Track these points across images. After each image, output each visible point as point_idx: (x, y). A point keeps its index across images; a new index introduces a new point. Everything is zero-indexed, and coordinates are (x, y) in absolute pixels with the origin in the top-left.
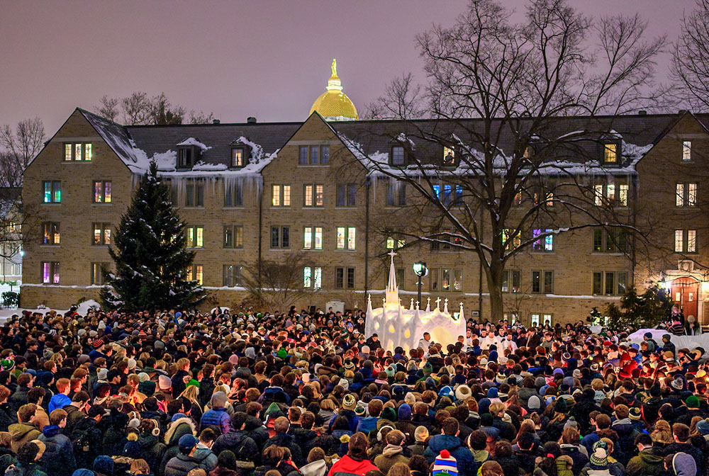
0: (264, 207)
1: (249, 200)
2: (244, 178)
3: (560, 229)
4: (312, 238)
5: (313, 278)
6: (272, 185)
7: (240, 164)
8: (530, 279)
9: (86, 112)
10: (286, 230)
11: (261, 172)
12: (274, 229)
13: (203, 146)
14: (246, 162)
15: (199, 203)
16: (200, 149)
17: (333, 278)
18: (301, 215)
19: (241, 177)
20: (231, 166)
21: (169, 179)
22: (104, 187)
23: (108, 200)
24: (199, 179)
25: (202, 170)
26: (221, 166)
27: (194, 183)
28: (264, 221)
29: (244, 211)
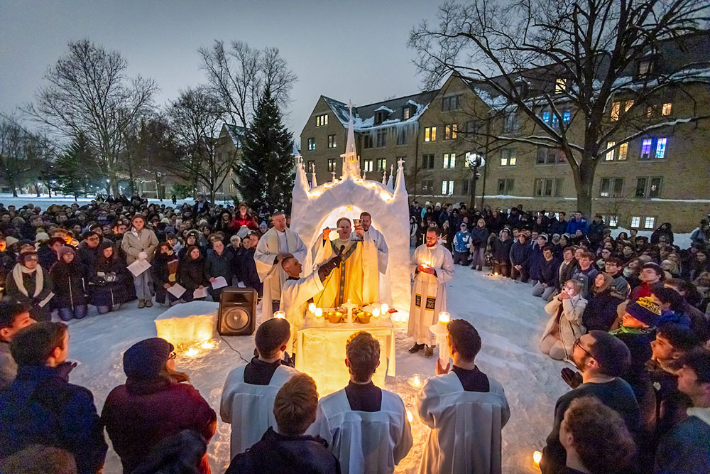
0: (419, 143)
1: (411, 140)
2: (408, 125)
3: (677, 121)
4: (449, 161)
5: (448, 188)
6: (425, 128)
7: (408, 117)
8: (635, 185)
9: (326, 98)
10: (432, 157)
11: (418, 120)
12: (425, 157)
13: (391, 111)
14: (411, 116)
15: (383, 144)
16: (389, 113)
17: (460, 187)
18: (441, 146)
19: (406, 125)
20: (403, 119)
21: (369, 132)
22: (333, 138)
23: (335, 146)
24: (384, 129)
25: (386, 124)
26: (397, 120)
27: (381, 132)
28: (419, 151)
29: (407, 147)
